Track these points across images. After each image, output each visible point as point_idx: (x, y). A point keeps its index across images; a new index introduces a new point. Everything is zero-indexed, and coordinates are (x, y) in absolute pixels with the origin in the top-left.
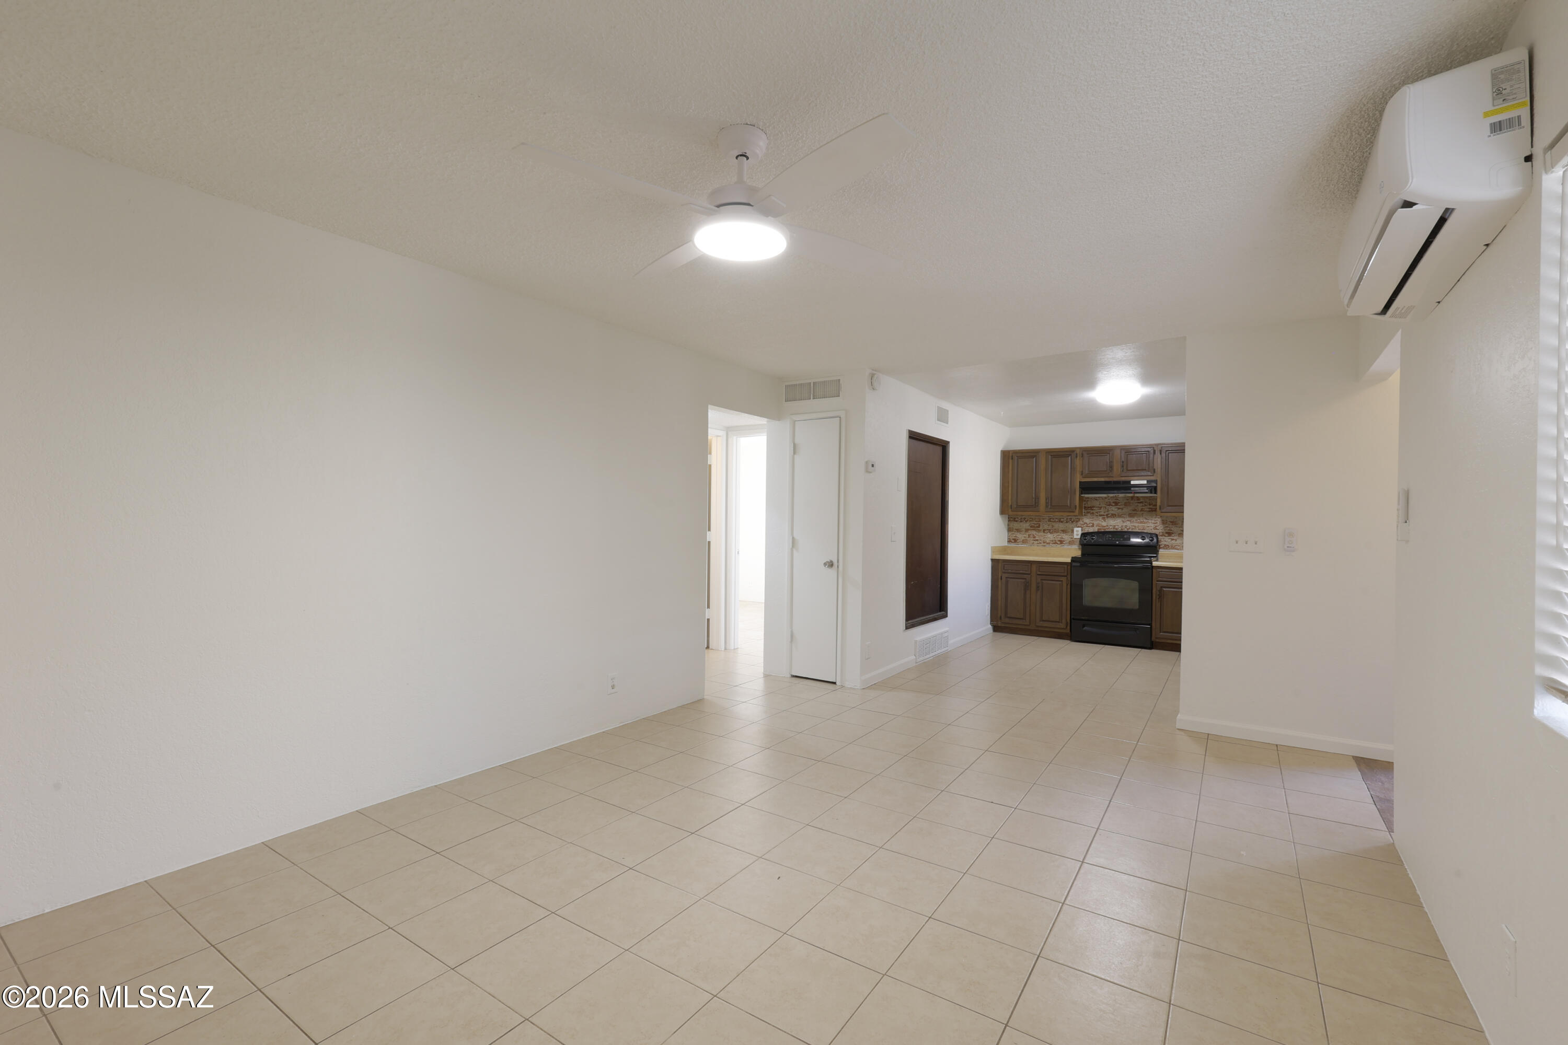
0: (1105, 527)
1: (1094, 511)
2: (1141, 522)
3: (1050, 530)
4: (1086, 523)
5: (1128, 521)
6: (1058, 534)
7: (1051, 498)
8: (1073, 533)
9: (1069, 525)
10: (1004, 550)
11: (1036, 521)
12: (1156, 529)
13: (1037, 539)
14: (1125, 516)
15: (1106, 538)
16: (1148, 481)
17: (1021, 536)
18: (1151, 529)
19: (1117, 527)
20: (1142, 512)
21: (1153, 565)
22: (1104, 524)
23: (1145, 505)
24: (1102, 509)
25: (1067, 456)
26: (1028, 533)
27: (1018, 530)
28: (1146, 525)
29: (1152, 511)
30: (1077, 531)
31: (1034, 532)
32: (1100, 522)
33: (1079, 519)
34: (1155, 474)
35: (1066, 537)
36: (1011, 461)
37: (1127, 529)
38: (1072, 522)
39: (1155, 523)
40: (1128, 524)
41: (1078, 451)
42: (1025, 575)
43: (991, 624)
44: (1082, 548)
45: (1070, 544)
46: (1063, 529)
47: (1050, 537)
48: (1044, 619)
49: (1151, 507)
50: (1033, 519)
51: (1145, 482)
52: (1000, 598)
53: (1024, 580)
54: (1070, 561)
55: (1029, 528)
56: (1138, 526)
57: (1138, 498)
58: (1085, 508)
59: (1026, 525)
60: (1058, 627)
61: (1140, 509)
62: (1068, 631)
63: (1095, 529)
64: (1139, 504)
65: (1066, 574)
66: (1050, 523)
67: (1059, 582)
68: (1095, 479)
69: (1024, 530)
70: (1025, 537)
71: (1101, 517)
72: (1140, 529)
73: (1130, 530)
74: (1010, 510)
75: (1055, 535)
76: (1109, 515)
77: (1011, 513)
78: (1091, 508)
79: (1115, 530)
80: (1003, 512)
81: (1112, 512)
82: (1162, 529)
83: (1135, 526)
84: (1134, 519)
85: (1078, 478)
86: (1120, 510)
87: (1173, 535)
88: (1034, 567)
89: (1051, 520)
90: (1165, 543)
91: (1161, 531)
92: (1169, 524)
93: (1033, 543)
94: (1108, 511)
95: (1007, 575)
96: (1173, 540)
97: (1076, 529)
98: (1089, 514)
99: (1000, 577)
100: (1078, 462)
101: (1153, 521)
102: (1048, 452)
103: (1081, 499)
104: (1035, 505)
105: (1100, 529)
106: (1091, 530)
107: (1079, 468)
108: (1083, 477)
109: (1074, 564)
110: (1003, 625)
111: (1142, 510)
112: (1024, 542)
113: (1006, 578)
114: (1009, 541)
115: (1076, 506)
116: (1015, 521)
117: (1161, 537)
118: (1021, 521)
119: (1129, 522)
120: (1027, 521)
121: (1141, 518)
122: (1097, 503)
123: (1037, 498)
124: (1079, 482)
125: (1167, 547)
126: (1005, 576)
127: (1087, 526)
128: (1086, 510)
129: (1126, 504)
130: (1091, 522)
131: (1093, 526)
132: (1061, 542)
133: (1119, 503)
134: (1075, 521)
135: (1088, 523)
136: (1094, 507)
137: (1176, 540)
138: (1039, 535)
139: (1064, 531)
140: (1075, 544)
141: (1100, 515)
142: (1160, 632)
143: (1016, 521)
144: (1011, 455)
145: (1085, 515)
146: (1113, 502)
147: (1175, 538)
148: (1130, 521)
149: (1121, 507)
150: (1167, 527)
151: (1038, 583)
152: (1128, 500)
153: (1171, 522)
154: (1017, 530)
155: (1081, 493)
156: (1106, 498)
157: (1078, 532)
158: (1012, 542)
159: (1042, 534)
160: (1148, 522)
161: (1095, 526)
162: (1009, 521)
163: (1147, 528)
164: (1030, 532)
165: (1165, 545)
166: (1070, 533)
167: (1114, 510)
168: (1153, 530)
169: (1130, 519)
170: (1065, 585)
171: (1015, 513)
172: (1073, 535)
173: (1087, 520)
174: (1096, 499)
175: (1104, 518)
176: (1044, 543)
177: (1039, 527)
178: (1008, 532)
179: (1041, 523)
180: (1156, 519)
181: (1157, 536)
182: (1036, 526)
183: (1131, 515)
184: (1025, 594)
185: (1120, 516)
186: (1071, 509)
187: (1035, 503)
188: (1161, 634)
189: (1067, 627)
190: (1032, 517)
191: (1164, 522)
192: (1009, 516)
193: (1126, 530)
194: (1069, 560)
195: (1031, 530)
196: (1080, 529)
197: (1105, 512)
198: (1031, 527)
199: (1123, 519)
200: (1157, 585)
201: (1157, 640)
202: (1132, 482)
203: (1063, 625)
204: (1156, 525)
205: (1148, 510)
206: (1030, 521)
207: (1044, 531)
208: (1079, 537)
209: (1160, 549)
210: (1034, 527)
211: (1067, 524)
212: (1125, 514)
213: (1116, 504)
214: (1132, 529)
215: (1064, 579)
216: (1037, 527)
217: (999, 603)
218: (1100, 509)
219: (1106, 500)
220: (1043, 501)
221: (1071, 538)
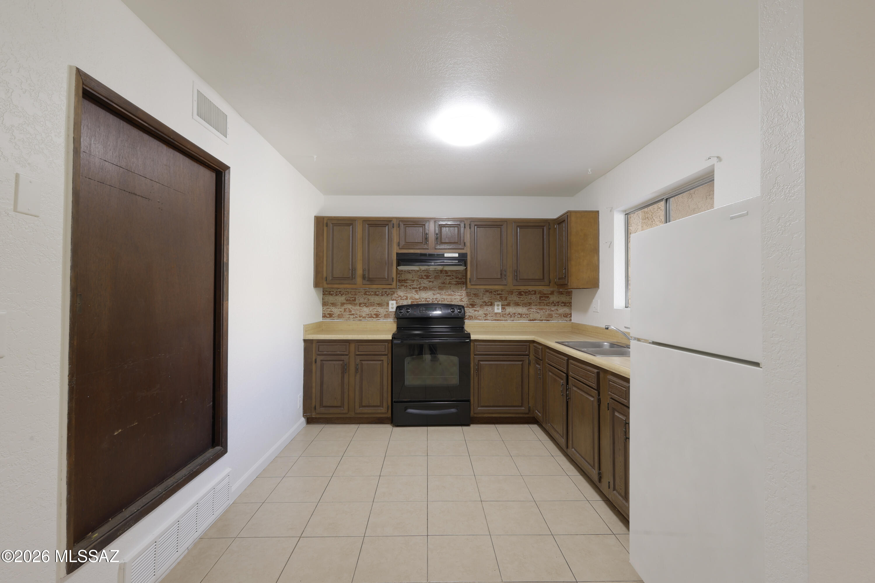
0: (417, 299)
1: (408, 284)
2: (449, 295)
3: (365, 303)
4: (400, 296)
5: (438, 293)
6: (374, 307)
7: (369, 270)
8: (389, 306)
9: (384, 298)
10: (318, 327)
11: (352, 295)
12: (462, 301)
13: (353, 313)
14: (435, 289)
15: (420, 310)
16: (459, 254)
17: (336, 311)
18: (458, 301)
19: (428, 299)
20: (450, 285)
21: (472, 339)
22: (417, 297)
23: (453, 279)
24: (415, 282)
25: (384, 225)
26: (343, 307)
27: (334, 304)
28: (453, 297)
29: (459, 284)
30: (392, 304)
31: (350, 306)
32: (413, 295)
33: (394, 292)
34: (465, 248)
35: (381, 311)
36: (325, 228)
37: (438, 302)
38: (387, 295)
39: (461, 296)
40: (438, 296)
41: (394, 222)
42: (343, 357)
43: (303, 416)
44: (397, 321)
45: (385, 317)
46: (378, 302)
47: (366, 310)
48: (364, 404)
49: (457, 280)
50: (348, 292)
51: (456, 255)
52: (314, 384)
53: (341, 362)
54: (391, 339)
55: (345, 301)
56: (447, 298)
57: (446, 272)
58: (399, 280)
59: (342, 299)
60: (379, 411)
61: (448, 283)
62: (389, 415)
63: (408, 302)
64: (447, 277)
65: (386, 353)
66: (366, 296)
67: (380, 362)
68: (412, 251)
69: (340, 304)
70: (340, 311)
71: (414, 290)
72: (448, 302)
73: (440, 302)
74: (325, 282)
75: (371, 308)
76: (421, 288)
77: (326, 286)
78: (405, 281)
79: (427, 303)
80: (317, 285)
81: (425, 286)
82: (466, 301)
83: (444, 299)
84: (443, 292)
85: (395, 250)
86: (431, 283)
87: (475, 306)
88: (353, 346)
89: (367, 293)
90: (470, 314)
91: (466, 303)
92: (472, 297)
93: (349, 318)
94: (420, 284)
95: (322, 358)
96: (475, 311)
97: (391, 302)
98: (403, 287)
99: (314, 359)
100: (395, 232)
101: (459, 294)
102: (364, 221)
103: (398, 272)
104: (353, 277)
105: (414, 302)
106: (405, 303)
107: (395, 240)
108: (400, 249)
109: (395, 341)
110: (318, 416)
111: (450, 283)
112: (340, 316)
113: (321, 360)
114: (324, 316)
115: (393, 278)
116: (330, 294)
117: (466, 309)
118: (336, 295)
119: (438, 295)
120: (343, 294)
121: (449, 291)
122: (409, 276)
123: (354, 270)
124: (396, 253)
125: (471, 318)
126: (319, 358)
127: (401, 299)
128: (401, 283)
129: (436, 278)
130: (405, 295)
131: (407, 299)
132: (377, 316)
133: (430, 276)
134: (390, 294)
135: (402, 296)
136: (407, 280)
137: (478, 311)
138: (355, 309)
139: (380, 305)
140: (390, 318)
141: (414, 288)
142: (478, 407)
143: (332, 295)
144: (325, 222)
145: (399, 288)
146: (425, 276)
147: (477, 309)
148: (440, 294)
149: (432, 280)
150: (471, 299)
151: (357, 365)
152: (437, 273)
153: (475, 294)
154: (332, 304)
155: (398, 265)
156: (418, 271)
157: (393, 306)
158: (327, 317)
159: (358, 307)
160: (455, 294)
161: (409, 299)
162: (323, 294)
163: (455, 300)
164: (346, 306)
165: (470, 316)
166: (385, 307)
167: (425, 283)
168: (459, 302)
169: (439, 292)
170: (385, 364)
171: (330, 286)
172: (388, 308)
173: (401, 293)
174: (409, 272)
175: (416, 291)
176: (360, 317)
177: (355, 300)
178: (322, 306)
179: (357, 297)
180: (461, 292)
181: (463, 307)
182: (351, 299)
183: (441, 288)
184: (343, 377)
185: (431, 289)
186: (387, 281)
187: (352, 275)
188: (479, 408)
189: (388, 411)
190: (348, 290)
191: (468, 295)
192: (323, 289)
193: (436, 302)
194: (390, 337)
195: (347, 303)
196: (394, 302)
197: (417, 285)
198: (347, 300)
199: (434, 292)
200: (474, 360)
201: (475, 415)
202: (446, 255)
203: (383, 410)
204: (462, 297)
205: (455, 283)
206: (346, 294)
207: (360, 304)
208: (394, 310)
209: (465, 320)
210: (350, 301)
211: (383, 298)
212: (435, 287)
213: (427, 277)
214: (442, 301)
215: (384, 358)
216: (353, 301)
217: (314, 390)
218: (413, 282)
219: (419, 273)
220: (359, 272)
221: (387, 311)
